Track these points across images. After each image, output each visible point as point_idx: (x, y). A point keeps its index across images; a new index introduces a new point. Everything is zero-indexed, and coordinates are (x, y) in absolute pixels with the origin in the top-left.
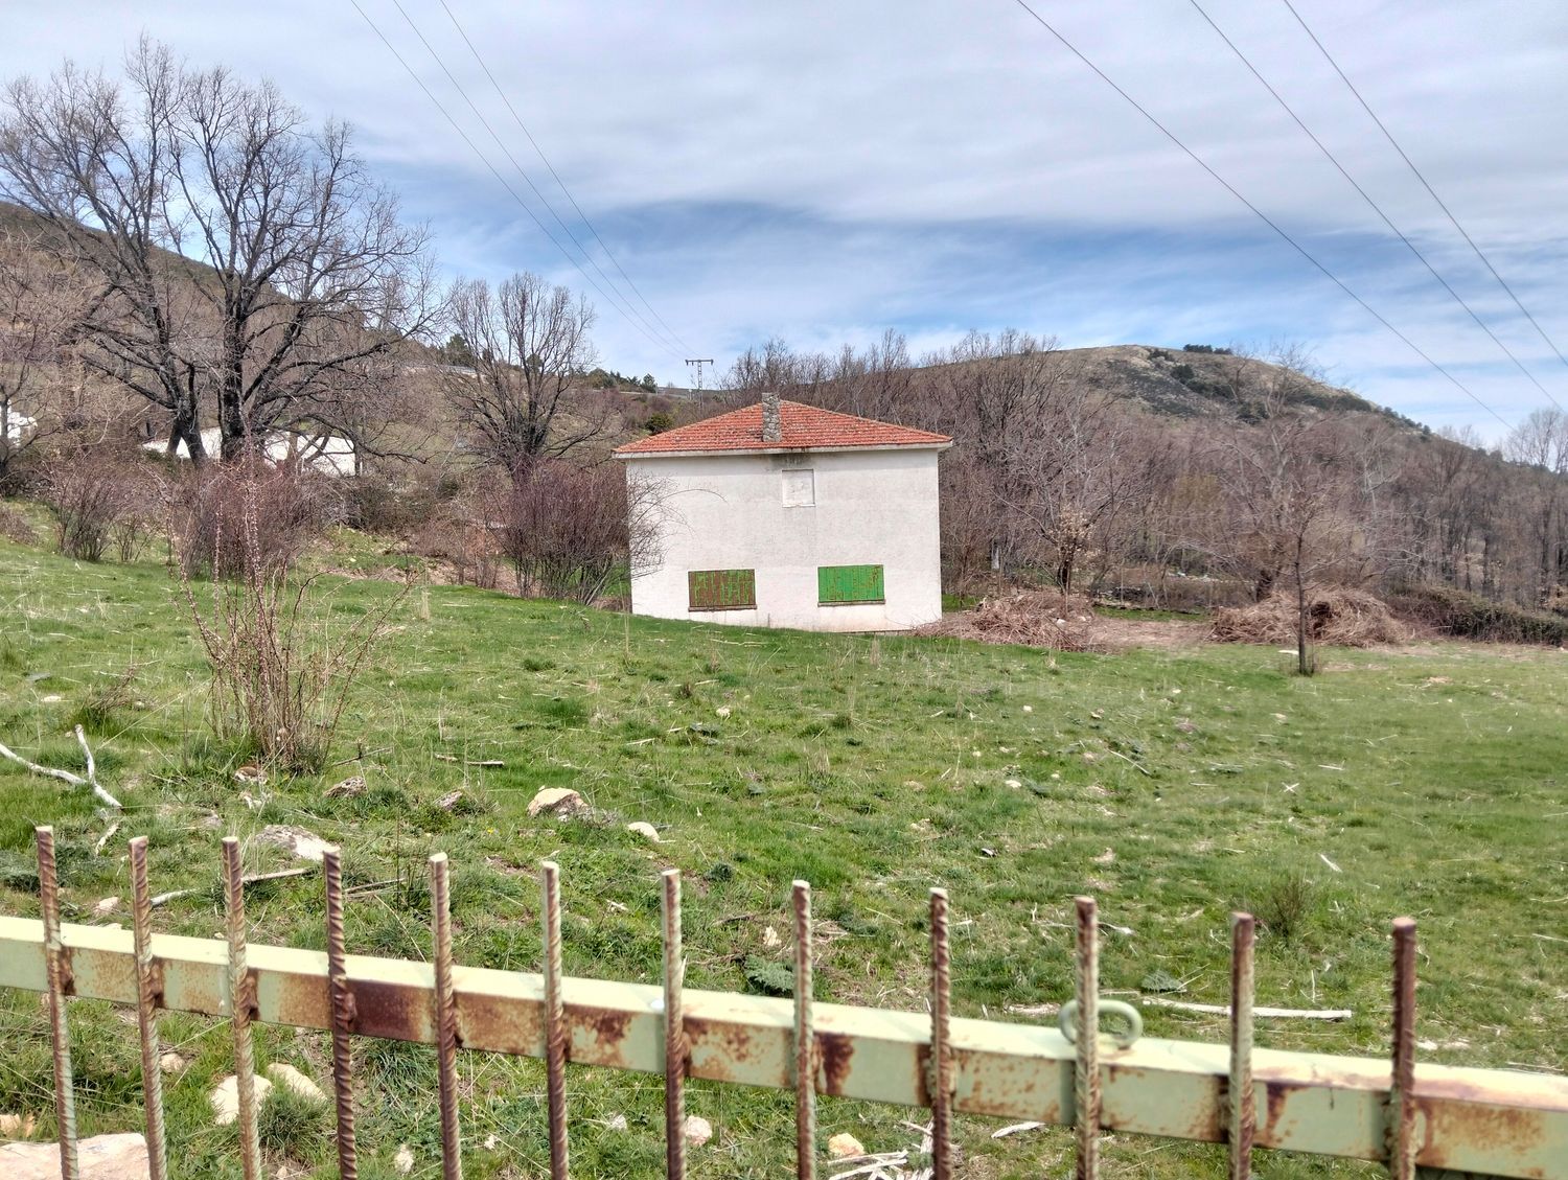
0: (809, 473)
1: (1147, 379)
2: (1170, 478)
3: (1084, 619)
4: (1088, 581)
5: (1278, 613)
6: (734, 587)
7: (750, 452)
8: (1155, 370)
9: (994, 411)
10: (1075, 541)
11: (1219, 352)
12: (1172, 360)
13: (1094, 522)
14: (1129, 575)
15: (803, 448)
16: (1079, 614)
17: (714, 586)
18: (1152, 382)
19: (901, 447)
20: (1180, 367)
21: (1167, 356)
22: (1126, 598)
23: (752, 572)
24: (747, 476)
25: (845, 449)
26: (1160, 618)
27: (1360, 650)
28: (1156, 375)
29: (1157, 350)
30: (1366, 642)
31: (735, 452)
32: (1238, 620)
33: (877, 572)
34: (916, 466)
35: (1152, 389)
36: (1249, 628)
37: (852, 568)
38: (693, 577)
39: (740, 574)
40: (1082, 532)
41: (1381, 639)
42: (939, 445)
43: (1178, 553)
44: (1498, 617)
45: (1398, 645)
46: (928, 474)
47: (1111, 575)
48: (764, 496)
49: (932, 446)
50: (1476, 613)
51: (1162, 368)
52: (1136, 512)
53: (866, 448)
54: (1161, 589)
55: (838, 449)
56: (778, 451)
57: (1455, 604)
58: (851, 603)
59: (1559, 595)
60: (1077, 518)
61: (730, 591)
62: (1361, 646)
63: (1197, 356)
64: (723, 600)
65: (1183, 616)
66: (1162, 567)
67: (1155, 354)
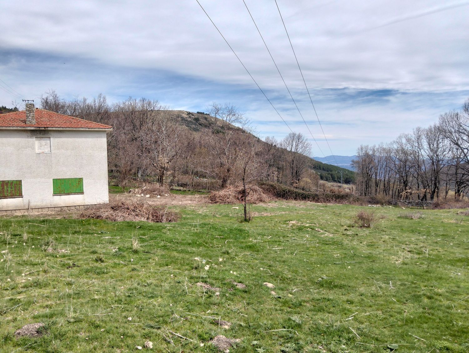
0: (49, 139)
1: (187, 120)
2: (195, 148)
3: (167, 195)
4: (169, 181)
5: (230, 193)
6: (11, 188)
7: (19, 128)
8: (189, 118)
9: (138, 123)
10: (164, 168)
11: (206, 114)
12: (194, 116)
13: (170, 162)
14: (182, 178)
15: (45, 128)
16: (165, 193)
17: (1, 188)
18: (188, 121)
19: (90, 129)
20: (196, 118)
21: (192, 114)
22: (181, 186)
23: (20, 181)
25: (65, 129)
26: (192, 194)
27: (255, 205)
28: (189, 119)
29: (189, 112)
30: (257, 202)
31: (11, 128)
32: (218, 196)
33: (80, 180)
34: (97, 138)
35: (188, 123)
36: (221, 198)
37: (69, 179)
39: (14, 182)
40: (166, 165)
41: (261, 201)
42: (106, 130)
43: (197, 172)
44: (289, 191)
45: (266, 203)
46: (102, 141)
47: (177, 179)
48: (26, 148)
49: (104, 130)
50: (283, 190)
51: (191, 117)
52: (184, 159)
53: (74, 129)
54: (192, 183)
55: (61, 129)
56: (33, 128)
57: (277, 188)
58: (68, 194)
59: (296, 183)
60: (165, 160)
61: (9, 189)
62: (255, 203)
63: (200, 115)
64: (6, 194)
65: (199, 193)
66: (193, 176)
67: (189, 113)
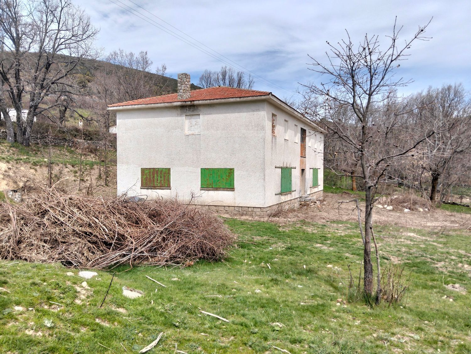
0: (199, 116)
3: (422, 210)
6: (161, 177)
7: (166, 104)
15: (191, 101)
17: (152, 176)
23: (169, 169)
24: (168, 118)
33: (230, 172)
34: (254, 111)
37: (218, 170)
38: (143, 170)
39: (164, 170)
48: (176, 129)
53: (223, 101)
58: (217, 189)
61: (159, 179)
64: (156, 183)
